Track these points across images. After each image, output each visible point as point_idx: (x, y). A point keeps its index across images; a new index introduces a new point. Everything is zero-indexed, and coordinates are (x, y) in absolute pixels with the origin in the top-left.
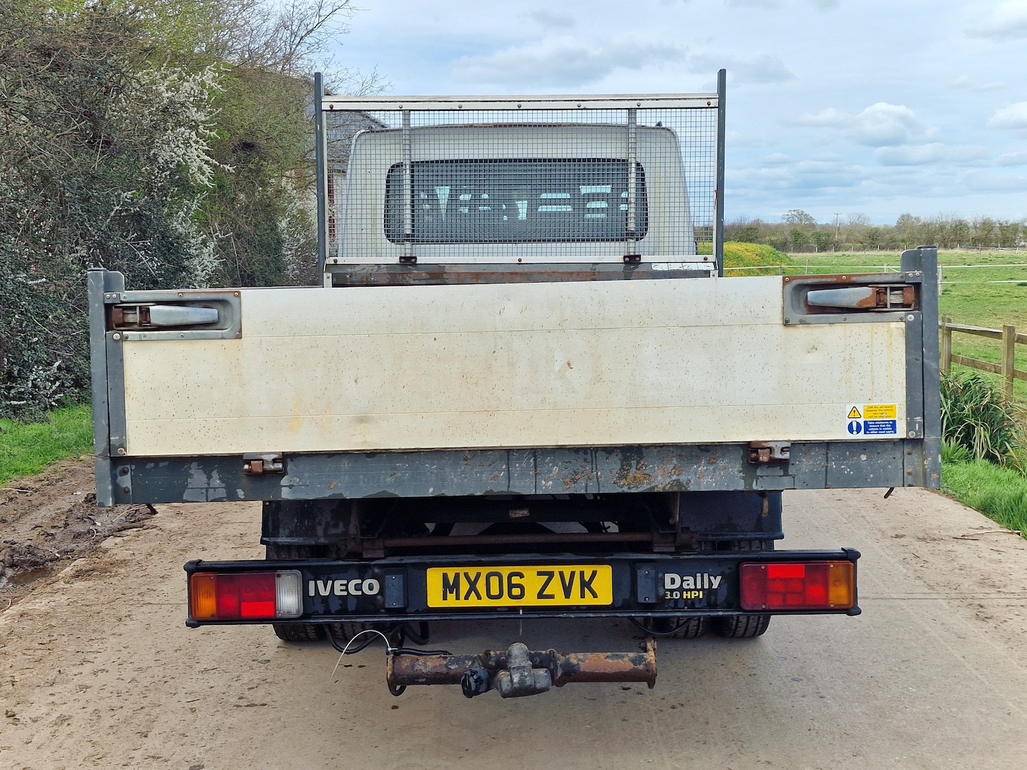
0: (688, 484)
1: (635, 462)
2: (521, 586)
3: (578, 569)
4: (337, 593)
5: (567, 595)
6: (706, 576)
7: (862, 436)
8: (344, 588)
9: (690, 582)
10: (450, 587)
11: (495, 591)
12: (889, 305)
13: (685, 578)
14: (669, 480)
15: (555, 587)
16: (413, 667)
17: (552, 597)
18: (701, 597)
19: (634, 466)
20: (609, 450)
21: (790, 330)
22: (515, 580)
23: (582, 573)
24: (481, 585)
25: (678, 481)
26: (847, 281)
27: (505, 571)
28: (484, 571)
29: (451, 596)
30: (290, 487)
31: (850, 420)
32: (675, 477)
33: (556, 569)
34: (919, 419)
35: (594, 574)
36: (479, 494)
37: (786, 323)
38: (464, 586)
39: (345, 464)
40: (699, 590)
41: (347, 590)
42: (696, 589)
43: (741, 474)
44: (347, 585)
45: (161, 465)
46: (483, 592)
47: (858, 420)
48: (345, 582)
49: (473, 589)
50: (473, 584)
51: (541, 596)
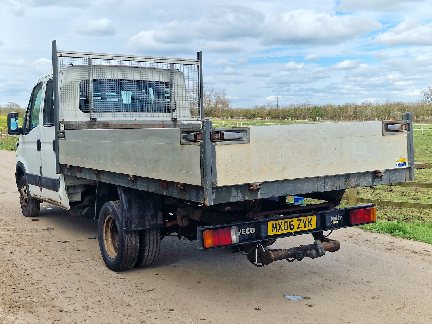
0: (359, 185)
1: (348, 179)
2: (293, 225)
3: (307, 218)
5: (305, 227)
6: (338, 216)
7: (399, 167)
8: (244, 232)
9: (335, 219)
10: (274, 228)
11: (286, 228)
12: (404, 129)
13: (334, 217)
14: (355, 184)
15: (302, 225)
16: (279, 254)
17: (301, 228)
18: (337, 223)
20: (342, 175)
21: (384, 137)
22: (292, 223)
23: (308, 219)
24: (282, 227)
25: (357, 184)
26: (395, 122)
27: (289, 220)
28: (283, 221)
29: (275, 231)
30: (261, 194)
31: (396, 163)
32: (356, 183)
33: (302, 218)
34: (410, 162)
35: (312, 218)
36: (310, 192)
37: (383, 135)
38: (278, 227)
39: (276, 185)
40: (337, 221)
41: (245, 232)
42: (336, 221)
43: (372, 181)
44: (245, 231)
45: (224, 189)
46: (283, 229)
47: (398, 163)
48: (245, 229)
49: (280, 228)
50: (280, 226)
51: (298, 228)
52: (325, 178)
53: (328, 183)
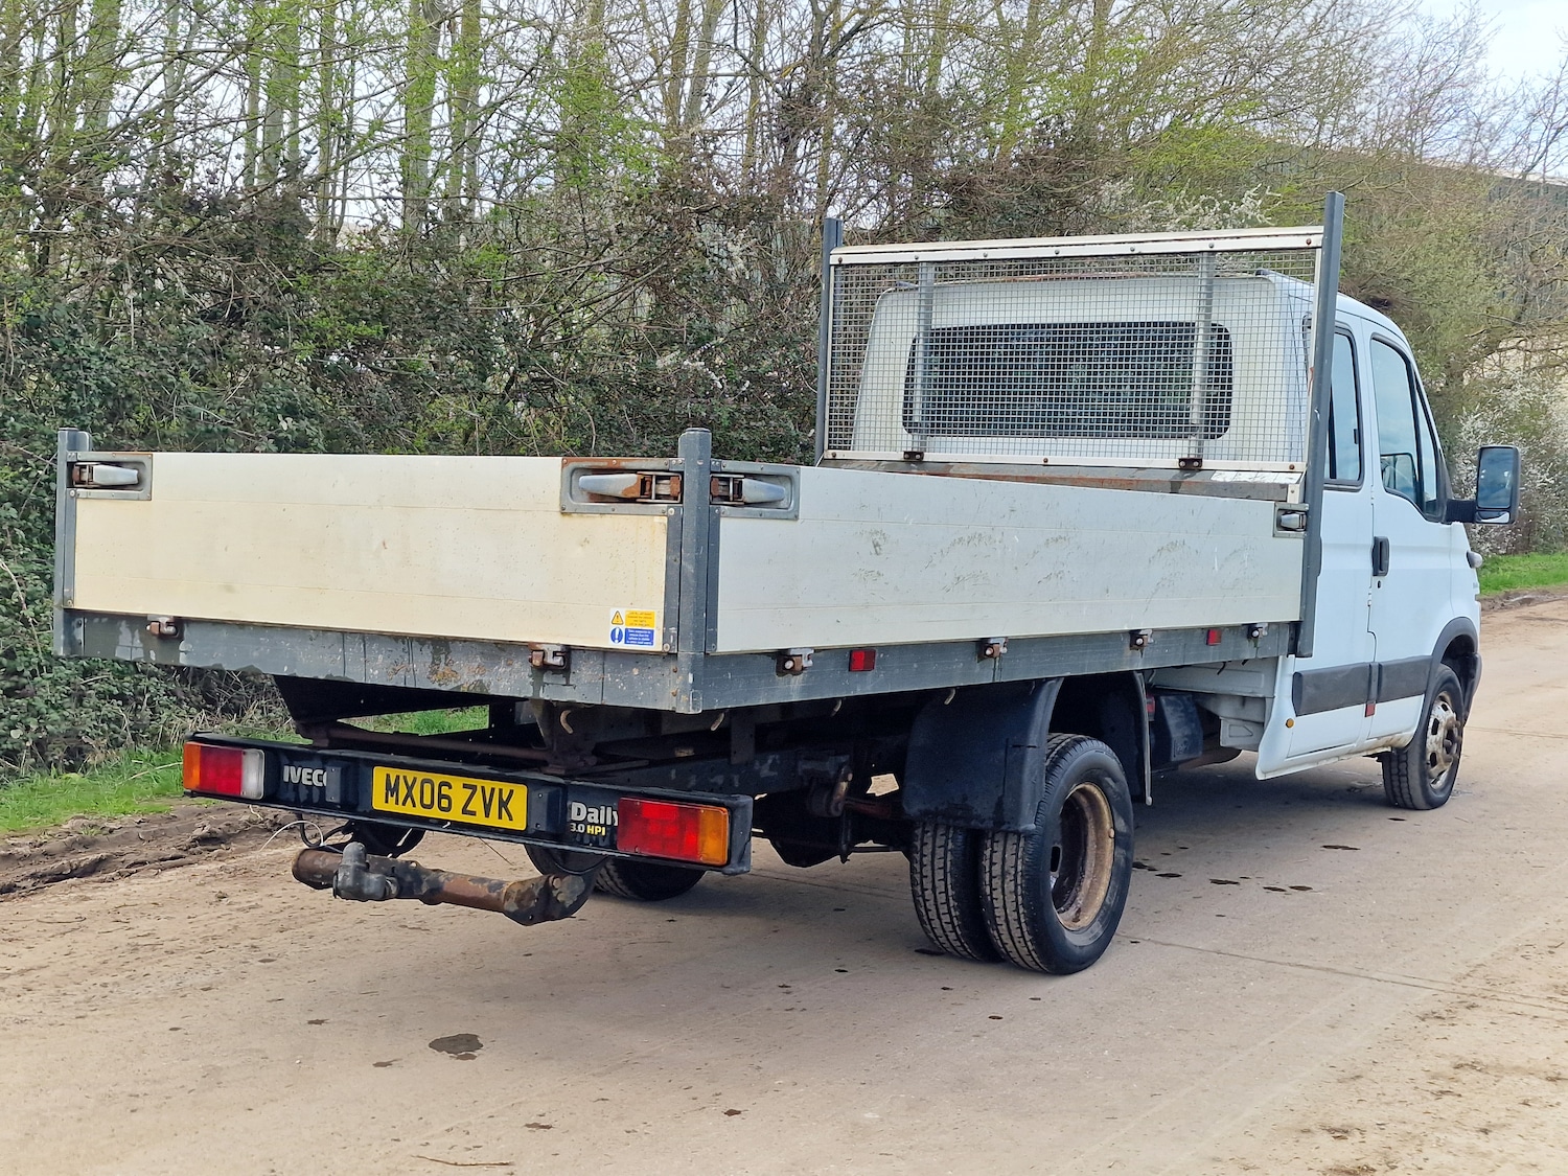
0: (488, 686)
1: (443, 656)
2: (447, 797)
3: (497, 785)
4: (305, 782)
5: (487, 815)
6: (609, 809)
7: (621, 645)
8: (309, 777)
9: (594, 816)
10: (392, 789)
11: (427, 801)
12: (653, 497)
13: (590, 810)
14: (473, 680)
15: (477, 804)
16: (313, 861)
17: (473, 813)
18: (604, 833)
19: (443, 660)
20: (423, 640)
21: (566, 518)
22: (445, 791)
23: (501, 790)
24: (416, 792)
25: (481, 681)
26: (617, 466)
27: (437, 778)
28: (421, 776)
29: (392, 800)
30: (186, 652)
31: (614, 627)
32: (478, 677)
33: (479, 783)
34: (673, 630)
35: (512, 791)
36: (321, 677)
37: (563, 512)
38: (403, 791)
39: (224, 633)
40: (602, 826)
41: (311, 780)
42: (599, 824)
43: (531, 679)
44: (311, 774)
46: (417, 799)
47: (620, 627)
48: (310, 771)
49: (409, 795)
50: (410, 789)
51: (465, 811)
52: (365, 637)
53: (376, 659)
